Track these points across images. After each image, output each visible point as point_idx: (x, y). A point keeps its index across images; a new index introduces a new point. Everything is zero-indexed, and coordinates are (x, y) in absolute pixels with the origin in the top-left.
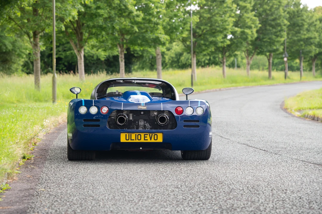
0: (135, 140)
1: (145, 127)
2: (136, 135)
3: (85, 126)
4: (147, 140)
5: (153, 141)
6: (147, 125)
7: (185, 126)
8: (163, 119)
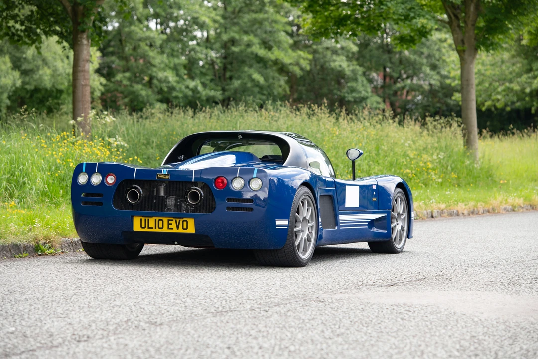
3: (84, 203)
4: (172, 229)
5: (181, 231)
7: (228, 208)
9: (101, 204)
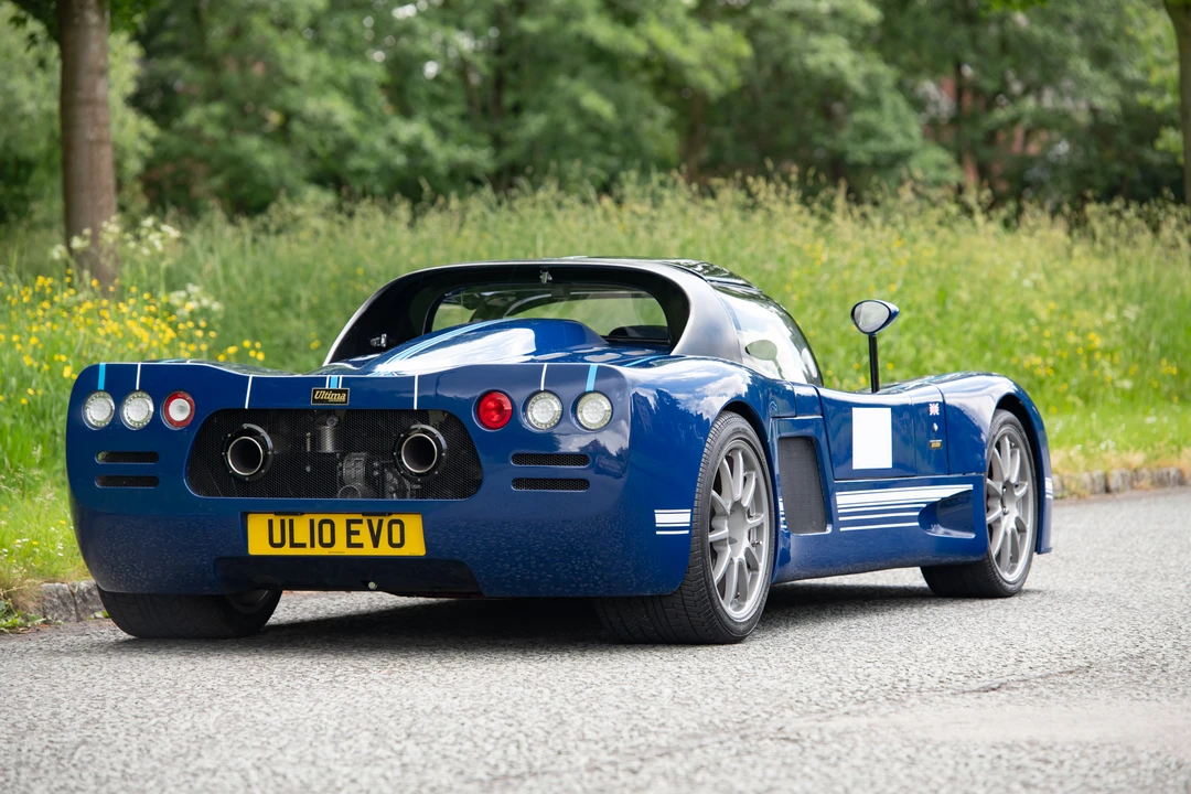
0: (308, 545)
1: (373, 483)
2: (312, 522)
3: (104, 481)
4: (361, 546)
6: (396, 478)
7: (518, 482)
9: (153, 481)
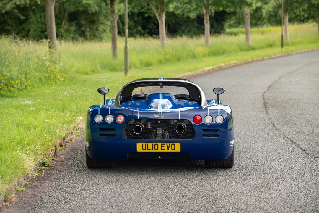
0: (152, 149)
1: (163, 135)
2: (153, 144)
3: (101, 135)
4: (165, 150)
5: (170, 150)
6: (166, 133)
7: (203, 135)
8: (180, 128)
9: (114, 135)
